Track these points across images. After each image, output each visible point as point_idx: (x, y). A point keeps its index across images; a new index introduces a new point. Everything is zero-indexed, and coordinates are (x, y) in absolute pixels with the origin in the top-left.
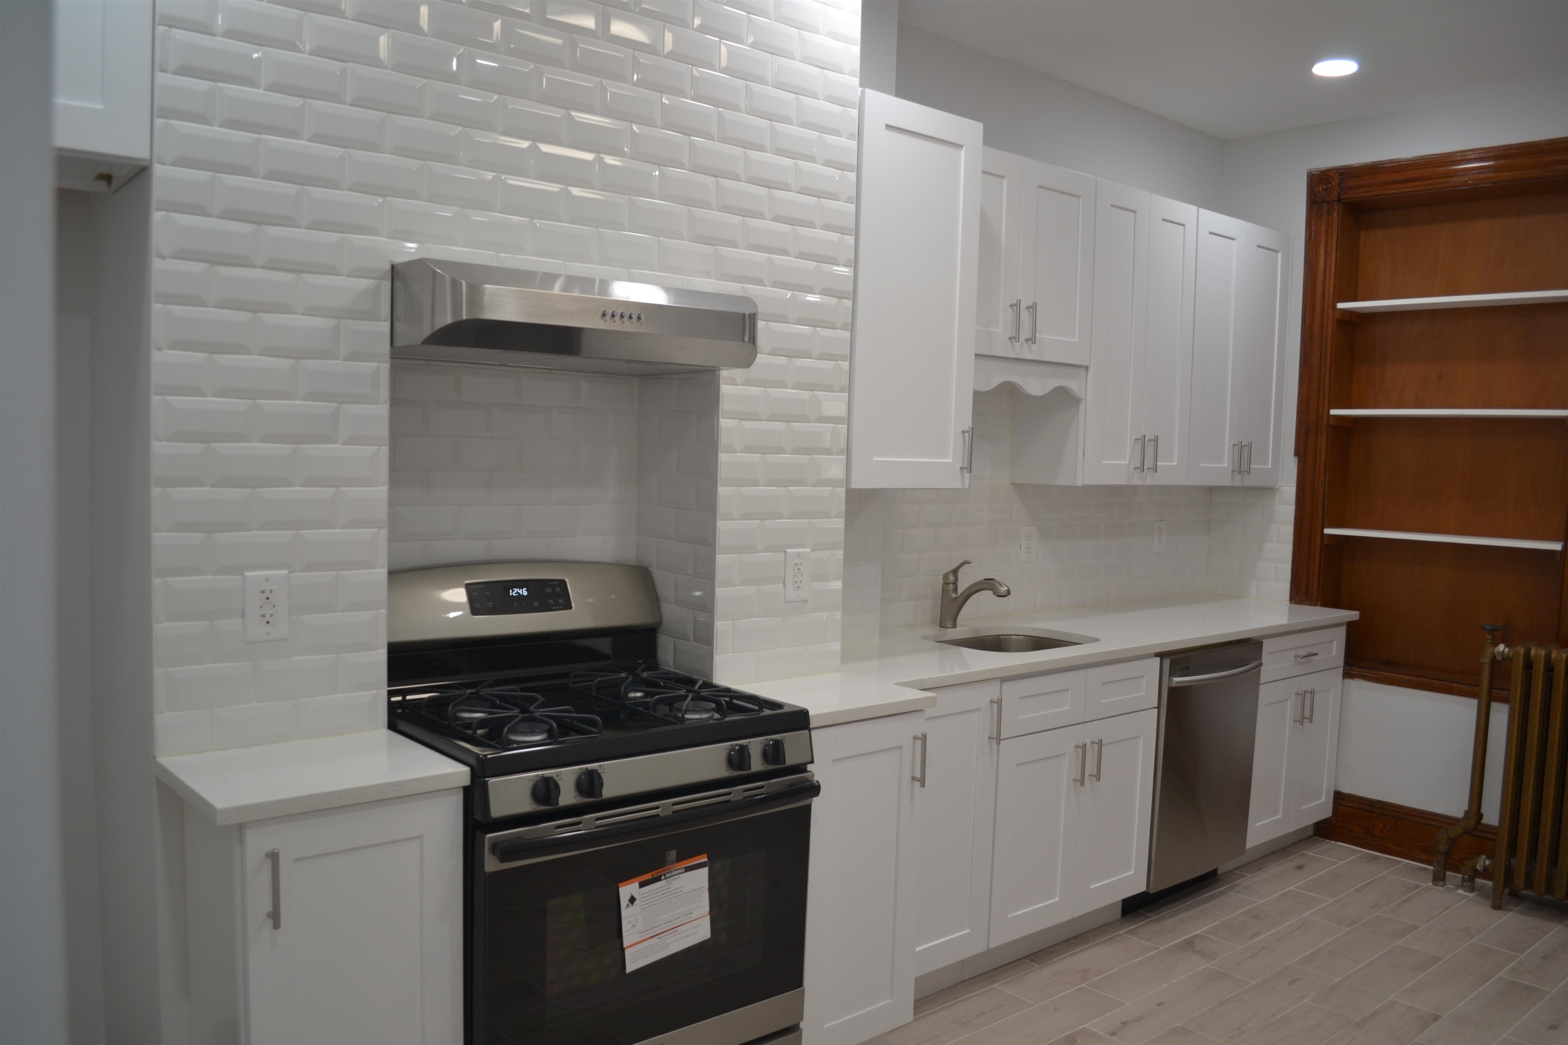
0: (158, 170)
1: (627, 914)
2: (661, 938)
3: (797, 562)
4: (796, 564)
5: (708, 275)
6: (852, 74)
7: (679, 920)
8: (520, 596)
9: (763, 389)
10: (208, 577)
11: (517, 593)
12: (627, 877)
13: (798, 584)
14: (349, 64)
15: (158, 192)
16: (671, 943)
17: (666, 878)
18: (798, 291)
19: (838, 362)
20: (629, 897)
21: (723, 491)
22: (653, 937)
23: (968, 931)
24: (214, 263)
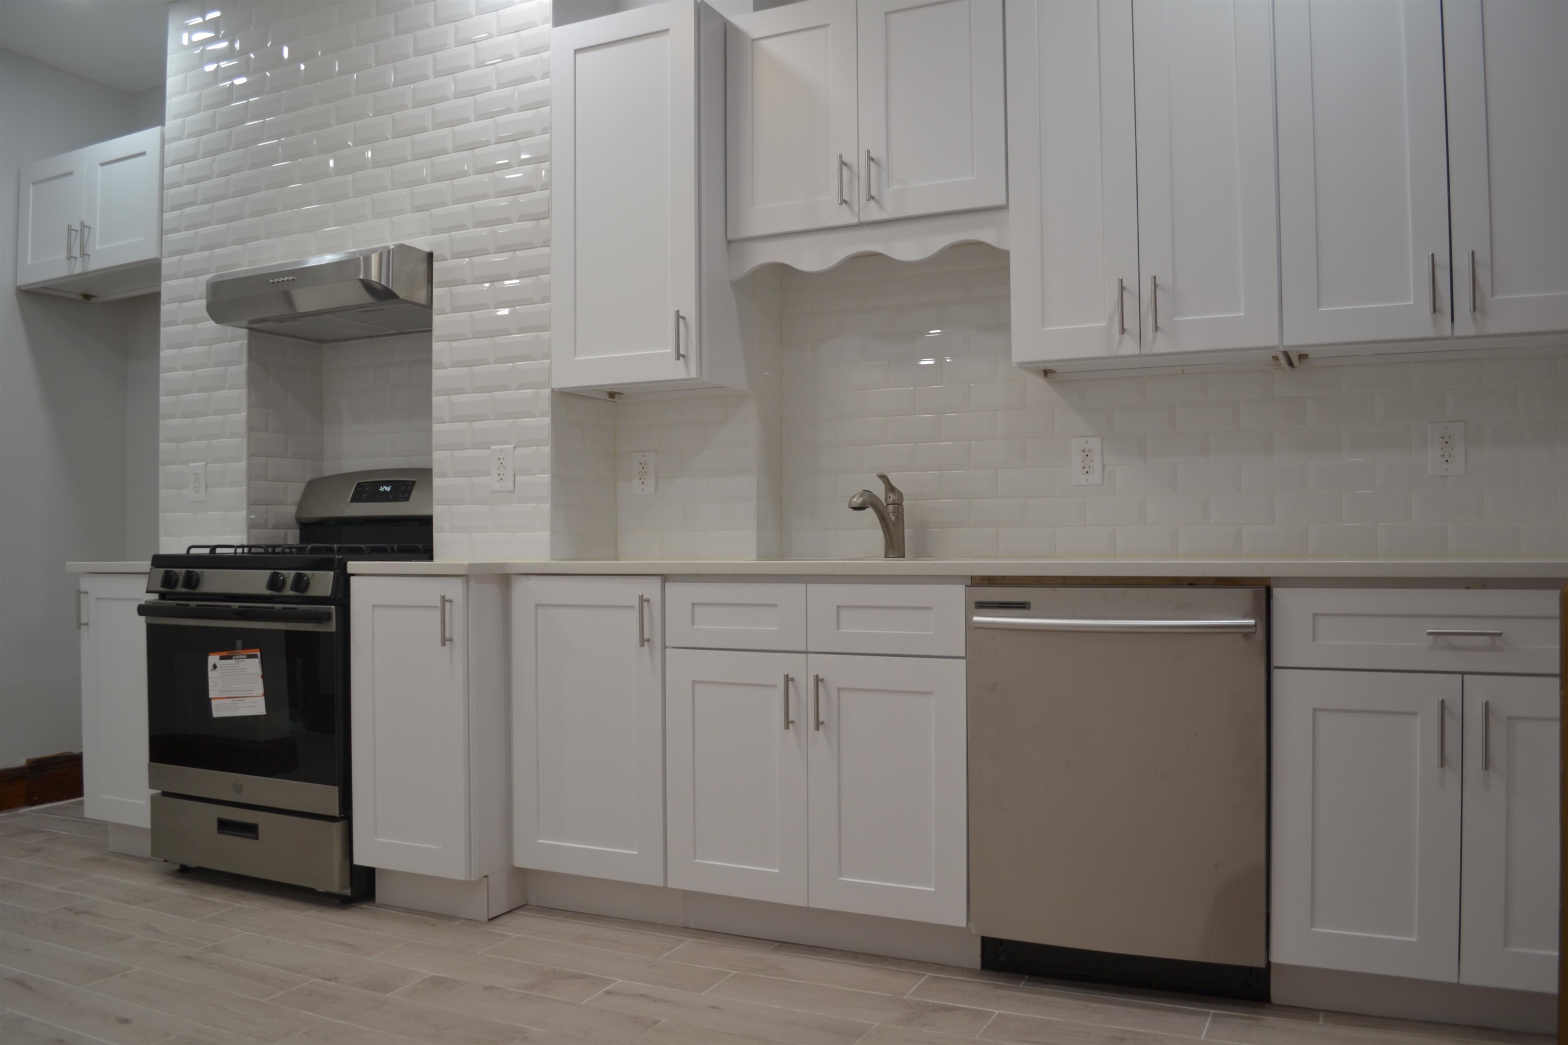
0: (165, 261)
1: (212, 675)
2: (234, 701)
3: (500, 456)
4: (499, 459)
5: (424, 234)
6: (545, 22)
7: (244, 692)
8: (385, 491)
9: (468, 313)
10: (178, 466)
11: (385, 489)
12: (215, 650)
13: (501, 476)
14: (232, 175)
15: (164, 272)
16: (241, 707)
17: (236, 659)
18: (497, 225)
19: (540, 276)
20: (213, 664)
21: (436, 400)
22: (228, 698)
23: (636, 853)
24: (181, 302)
